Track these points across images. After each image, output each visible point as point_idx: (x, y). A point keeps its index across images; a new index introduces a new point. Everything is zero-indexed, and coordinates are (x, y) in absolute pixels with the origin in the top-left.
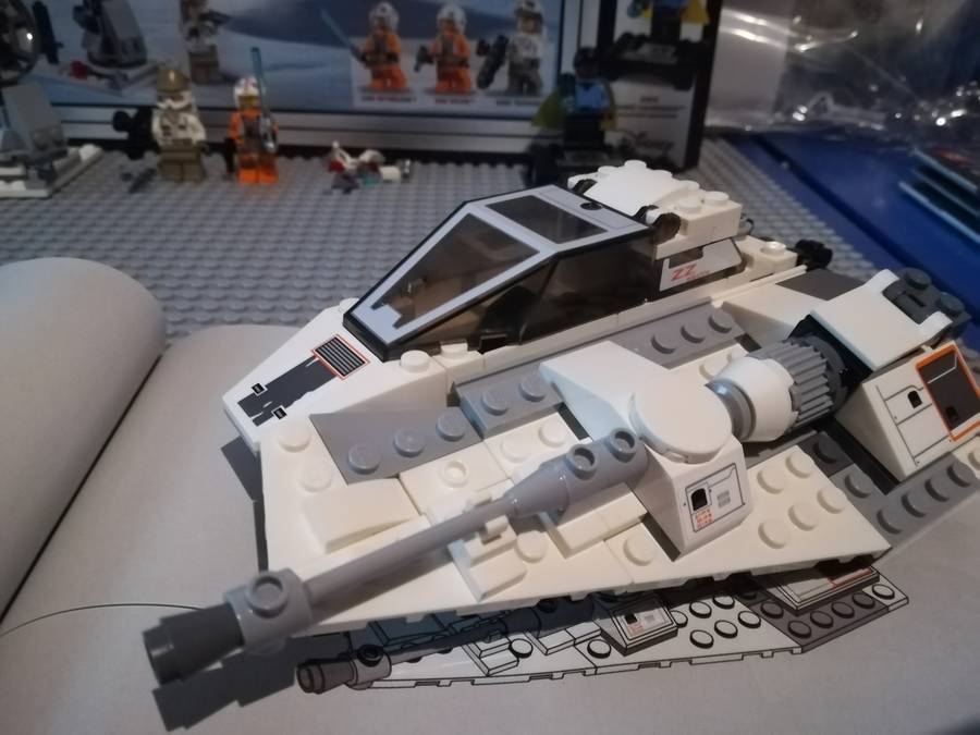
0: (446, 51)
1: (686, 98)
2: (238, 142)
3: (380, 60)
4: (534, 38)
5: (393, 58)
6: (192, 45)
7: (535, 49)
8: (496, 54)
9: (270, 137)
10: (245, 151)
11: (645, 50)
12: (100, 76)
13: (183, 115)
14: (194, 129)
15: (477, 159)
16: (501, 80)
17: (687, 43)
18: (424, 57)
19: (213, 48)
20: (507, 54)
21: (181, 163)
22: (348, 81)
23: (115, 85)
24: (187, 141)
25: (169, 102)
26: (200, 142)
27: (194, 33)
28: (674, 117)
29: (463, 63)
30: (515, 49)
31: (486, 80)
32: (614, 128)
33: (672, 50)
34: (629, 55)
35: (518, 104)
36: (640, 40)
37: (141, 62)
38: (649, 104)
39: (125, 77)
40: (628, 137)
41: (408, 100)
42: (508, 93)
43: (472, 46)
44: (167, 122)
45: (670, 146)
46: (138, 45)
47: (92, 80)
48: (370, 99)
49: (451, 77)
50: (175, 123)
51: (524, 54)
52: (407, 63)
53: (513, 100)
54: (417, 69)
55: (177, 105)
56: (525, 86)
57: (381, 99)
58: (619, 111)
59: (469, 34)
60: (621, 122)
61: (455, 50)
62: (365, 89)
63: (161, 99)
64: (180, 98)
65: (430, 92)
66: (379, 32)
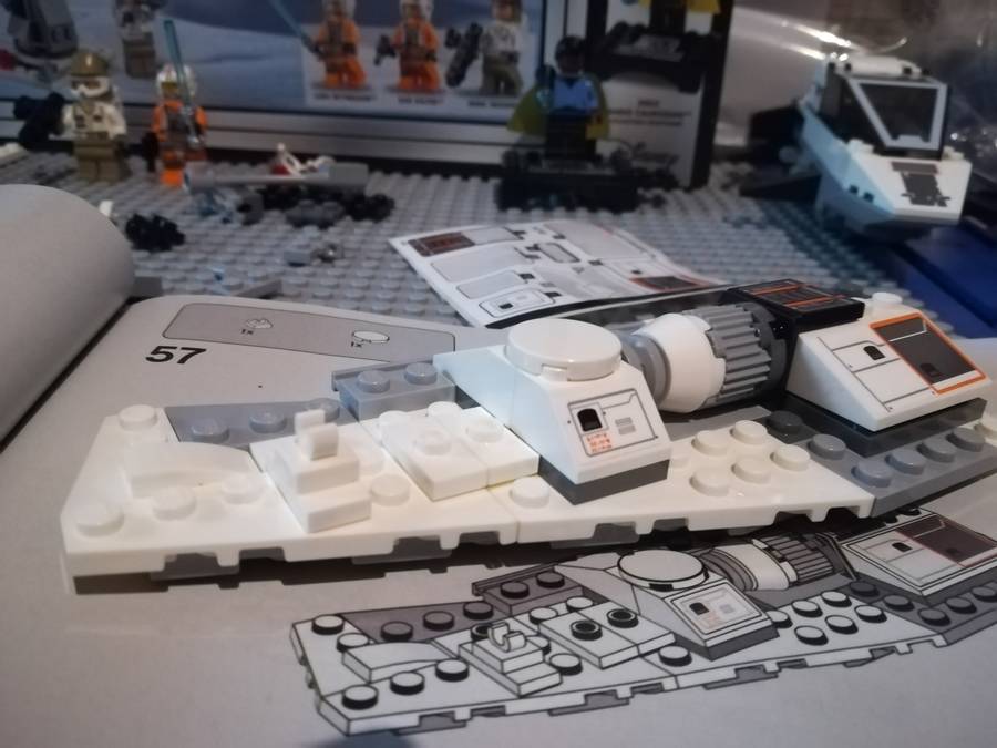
0: (410, 43)
1: (692, 102)
2: (160, 137)
3: (336, 54)
4: (512, 28)
5: (350, 49)
6: (126, 32)
7: (513, 42)
8: (468, 46)
9: (192, 130)
10: (170, 148)
11: (644, 44)
12: (28, 67)
13: (99, 105)
14: (113, 122)
15: (447, 169)
16: (475, 77)
17: (693, 35)
18: (385, 49)
19: (149, 36)
20: (481, 45)
21: (97, 160)
22: (298, 74)
23: (44, 77)
24: (103, 135)
25: (82, 88)
26: (120, 136)
27: (129, 18)
28: (678, 124)
29: (430, 56)
30: (489, 39)
31: (456, 77)
32: (606, 137)
33: (675, 44)
34: (624, 49)
35: (494, 105)
36: (638, 31)
37: (71, 51)
38: (648, 109)
39: (55, 69)
40: (625, 148)
41: (367, 99)
42: (483, 92)
43: (440, 35)
44: (80, 112)
45: (674, 159)
46: (68, 31)
47: (20, 71)
48: (324, 97)
49: (416, 74)
50: (89, 113)
51: (501, 46)
52: (365, 55)
53: (488, 101)
54: (377, 62)
55: (91, 92)
56: (502, 85)
57: (336, 97)
58: (612, 117)
59: (437, 21)
60: (616, 129)
61: (421, 41)
62: (317, 85)
63: (75, 85)
64: (97, 85)
65: (392, 89)
66: (334, 18)
